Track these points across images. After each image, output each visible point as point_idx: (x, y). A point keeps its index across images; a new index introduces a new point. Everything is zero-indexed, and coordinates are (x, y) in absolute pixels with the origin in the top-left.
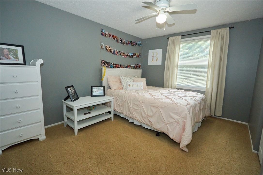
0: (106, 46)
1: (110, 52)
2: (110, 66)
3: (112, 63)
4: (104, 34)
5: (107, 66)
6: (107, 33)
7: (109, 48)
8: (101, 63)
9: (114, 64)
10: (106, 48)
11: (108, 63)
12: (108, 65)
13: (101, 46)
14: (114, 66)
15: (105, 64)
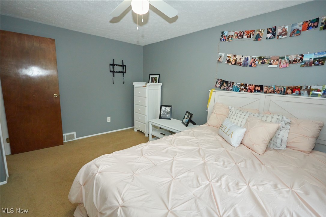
0: (228, 55)
1: (235, 64)
2: (231, 88)
3: (238, 84)
4: (226, 37)
5: (226, 87)
6: (232, 33)
7: (235, 57)
8: (217, 83)
9: (241, 85)
10: (228, 59)
11: (229, 83)
12: (229, 87)
13: (218, 59)
14: (243, 87)
15: (222, 85)
